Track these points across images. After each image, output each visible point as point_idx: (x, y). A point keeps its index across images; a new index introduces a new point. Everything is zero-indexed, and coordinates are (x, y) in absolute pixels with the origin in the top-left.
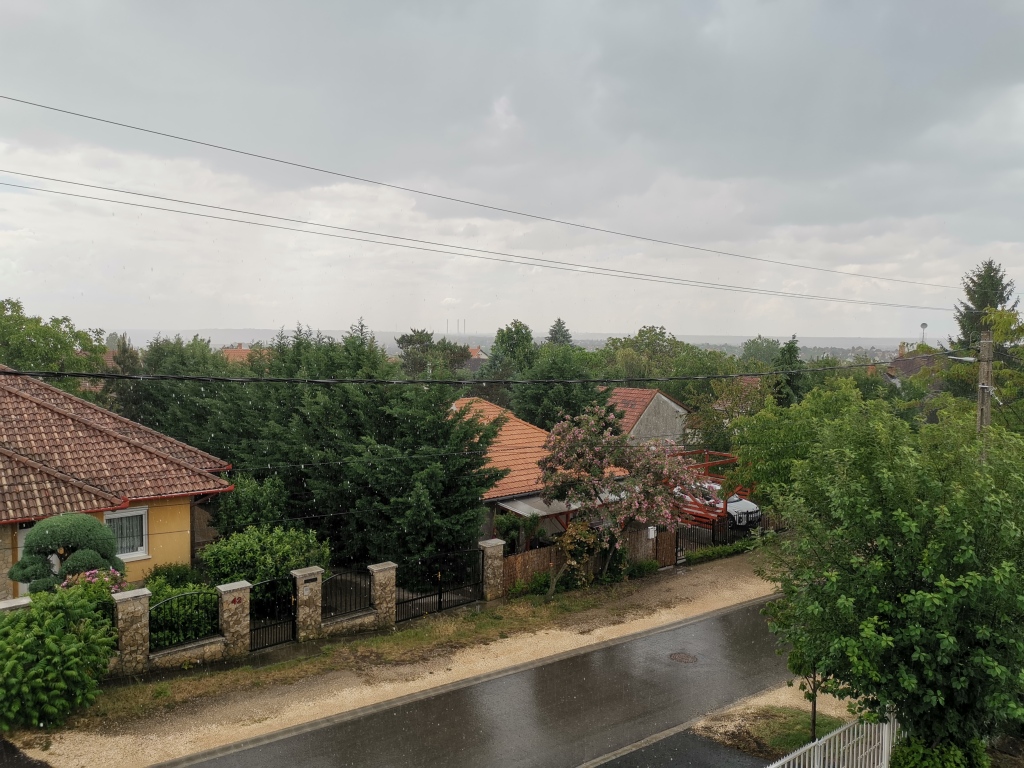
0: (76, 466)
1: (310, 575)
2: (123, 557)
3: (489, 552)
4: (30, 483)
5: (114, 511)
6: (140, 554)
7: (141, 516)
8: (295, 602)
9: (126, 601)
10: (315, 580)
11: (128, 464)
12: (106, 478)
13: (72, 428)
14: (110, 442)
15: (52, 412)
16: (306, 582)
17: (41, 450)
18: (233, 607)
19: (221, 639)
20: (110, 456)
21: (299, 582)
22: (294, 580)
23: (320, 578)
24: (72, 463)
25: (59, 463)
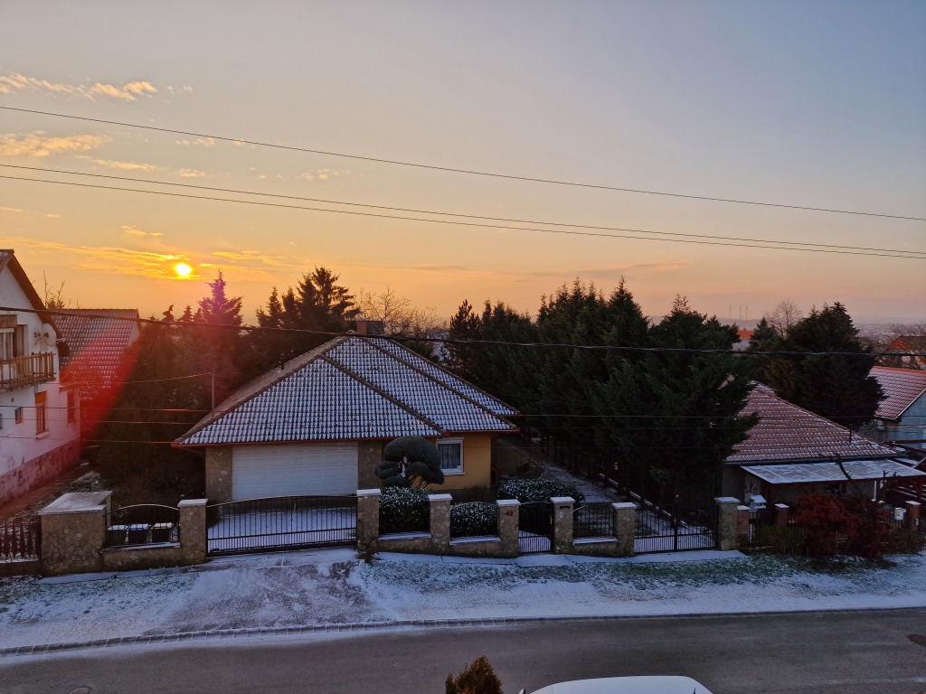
1: (565, 503)
2: (445, 471)
3: (723, 507)
6: (458, 471)
7: (459, 445)
8: (553, 521)
9: (436, 502)
10: (569, 507)
11: (452, 407)
12: (437, 415)
15: (412, 369)
16: (561, 508)
18: (506, 517)
19: (499, 539)
20: (442, 400)
21: (557, 508)
22: (552, 504)
23: (572, 506)
25: (411, 403)
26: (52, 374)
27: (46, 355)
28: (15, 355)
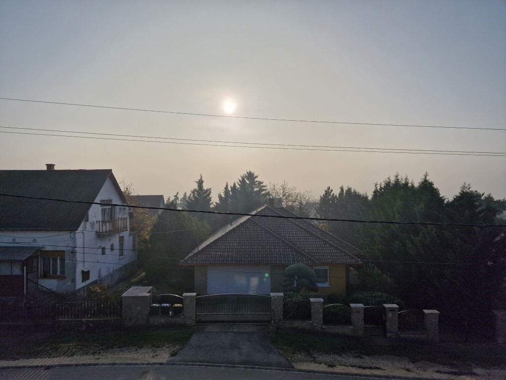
0: (304, 247)
1: (392, 308)
2: (319, 285)
4: (289, 252)
5: (316, 266)
6: (326, 285)
7: (327, 270)
8: (385, 319)
9: (314, 302)
10: (395, 310)
11: (322, 248)
12: (314, 253)
13: (304, 233)
14: (317, 239)
15: (299, 226)
16: (390, 311)
17: (294, 240)
18: (356, 314)
19: (352, 327)
20: (316, 244)
21: (387, 310)
22: (384, 308)
23: (397, 310)
24: (303, 246)
25: (299, 245)
26: (126, 228)
27: (124, 218)
28: (111, 219)
